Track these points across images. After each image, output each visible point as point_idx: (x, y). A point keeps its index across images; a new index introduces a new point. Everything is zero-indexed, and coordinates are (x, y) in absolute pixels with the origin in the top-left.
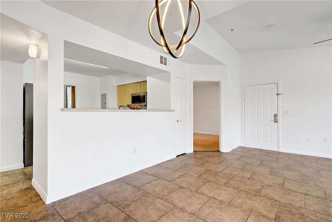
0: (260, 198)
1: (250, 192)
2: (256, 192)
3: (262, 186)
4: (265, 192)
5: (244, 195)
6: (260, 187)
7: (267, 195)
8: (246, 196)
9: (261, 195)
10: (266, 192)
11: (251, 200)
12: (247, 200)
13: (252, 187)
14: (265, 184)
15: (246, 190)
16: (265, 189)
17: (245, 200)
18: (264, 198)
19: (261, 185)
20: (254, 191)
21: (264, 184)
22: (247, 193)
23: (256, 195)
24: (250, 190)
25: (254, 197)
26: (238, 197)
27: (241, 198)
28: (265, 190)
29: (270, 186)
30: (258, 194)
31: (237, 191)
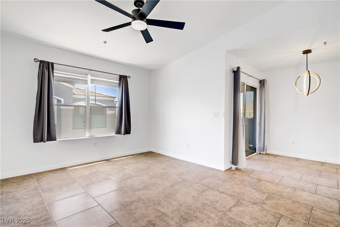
0: (269, 191)
1: (279, 197)
2: (272, 197)
3: (264, 203)
4: (263, 197)
5: (285, 195)
6: (267, 202)
7: (262, 194)
8: (283, 193)
9: (268, 194)
10: (261, 196)
11: (278, 191)
12: (281, 191)
13: (276, 203)
14: (259, 206)
15: (283, 200)
16: (262, 200)
17: (282, 191)
18: (265, 191)
19: (264, 205)
20: (275, 198)
21: (261, 207)
22: (282, 196)
23: (272, 194)
24: (278, 199)
25: (275, 192)
26: (290, 193)
27: (287, 193)
28: (262, 198)
29: (254, 203)
30: (270, 195)
31: (293, 199)
